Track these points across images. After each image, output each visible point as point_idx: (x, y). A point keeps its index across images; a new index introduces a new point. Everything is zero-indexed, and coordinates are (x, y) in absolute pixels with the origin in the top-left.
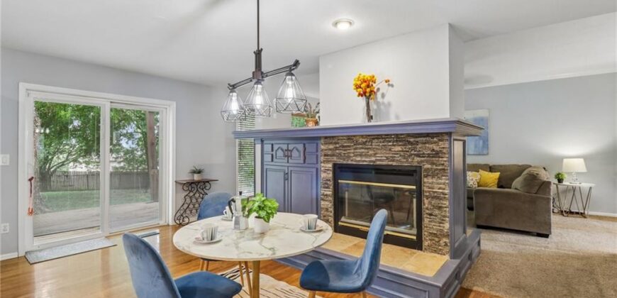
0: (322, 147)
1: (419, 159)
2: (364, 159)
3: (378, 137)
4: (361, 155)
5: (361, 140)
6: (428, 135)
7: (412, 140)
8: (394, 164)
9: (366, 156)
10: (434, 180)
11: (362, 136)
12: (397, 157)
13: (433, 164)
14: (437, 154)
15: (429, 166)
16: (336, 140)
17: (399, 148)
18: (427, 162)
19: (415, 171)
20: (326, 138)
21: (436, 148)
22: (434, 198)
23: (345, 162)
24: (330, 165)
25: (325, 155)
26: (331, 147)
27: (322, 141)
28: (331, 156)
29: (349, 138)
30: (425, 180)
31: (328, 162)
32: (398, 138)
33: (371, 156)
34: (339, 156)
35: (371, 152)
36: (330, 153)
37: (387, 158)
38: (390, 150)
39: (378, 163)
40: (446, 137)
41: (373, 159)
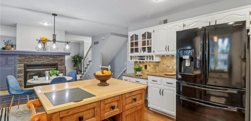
0: (18, 58)
1: (57, 61)
2: (39, 62)
3: (44, 55)
4: (38, 61)
5: (37, 56)
6: (60, 56)
7: (55, 56)
8: (50, 63)
9: (40, 61)
10: (61, 66)
11: (38, 55)
12: (51, 61)
13: (61, 62)
14: (62, 60)
15: (60, 63)
16: (25, 56)
17: (52, 59)
18: (60, 62)
19: (56, 65)
20: (20, 55)
21: (62, 59)
22: (61, 70)
23: (30, 63)
24: (23, 65)
25: (19, 61)
26: (23, 58)
27: (18, 56)
28: (23, 61)
29: (32, 55)
30: (59, 66)
31: (21, 63)
32: (51, 56)
33: (41, 61)
34: (27, 61)
35: (41, 60)
36: (23, 60)
37: (48, 61)
38: (49, 59)
39: (44, 63)
40: (64, 56)
41: (43, 62)
